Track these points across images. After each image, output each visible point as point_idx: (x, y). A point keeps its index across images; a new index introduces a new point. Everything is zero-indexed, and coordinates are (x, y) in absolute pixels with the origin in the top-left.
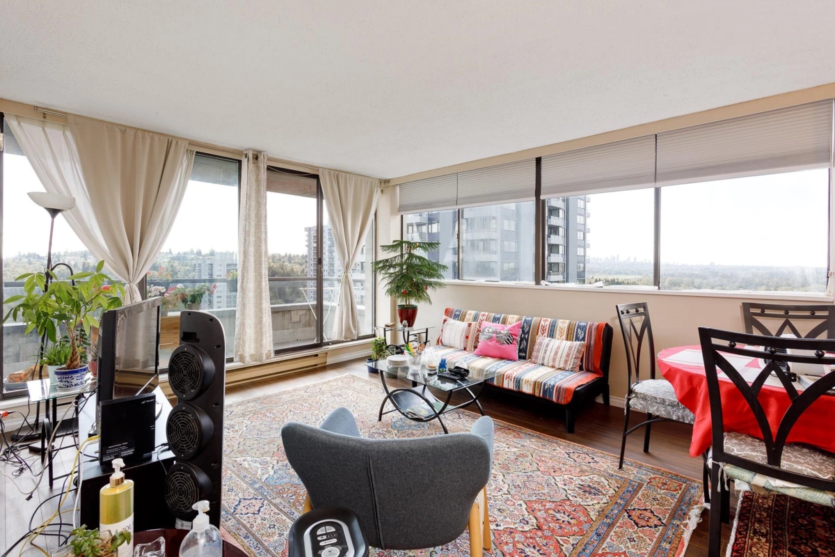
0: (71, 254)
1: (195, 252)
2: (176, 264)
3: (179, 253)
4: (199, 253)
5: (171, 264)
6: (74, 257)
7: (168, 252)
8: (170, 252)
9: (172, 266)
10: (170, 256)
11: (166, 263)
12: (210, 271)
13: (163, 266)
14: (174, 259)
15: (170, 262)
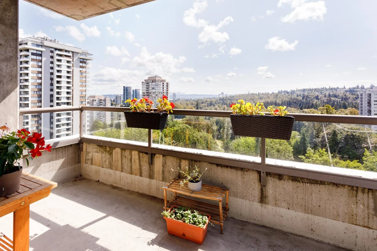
0: (299, 91)
1: (360, 87)
2: (348, 94)
3: (350, 88)
4: (363, 88)
5: (344, 94)
6: (300, 92)
7: (343, 87)
8: (345, 88)
9: (345, 95)
10: (345, 90)
11: (342, 94)
12: (369, 98)
13: (340, 95)
14: (346, 91)
15: (344, 93)
